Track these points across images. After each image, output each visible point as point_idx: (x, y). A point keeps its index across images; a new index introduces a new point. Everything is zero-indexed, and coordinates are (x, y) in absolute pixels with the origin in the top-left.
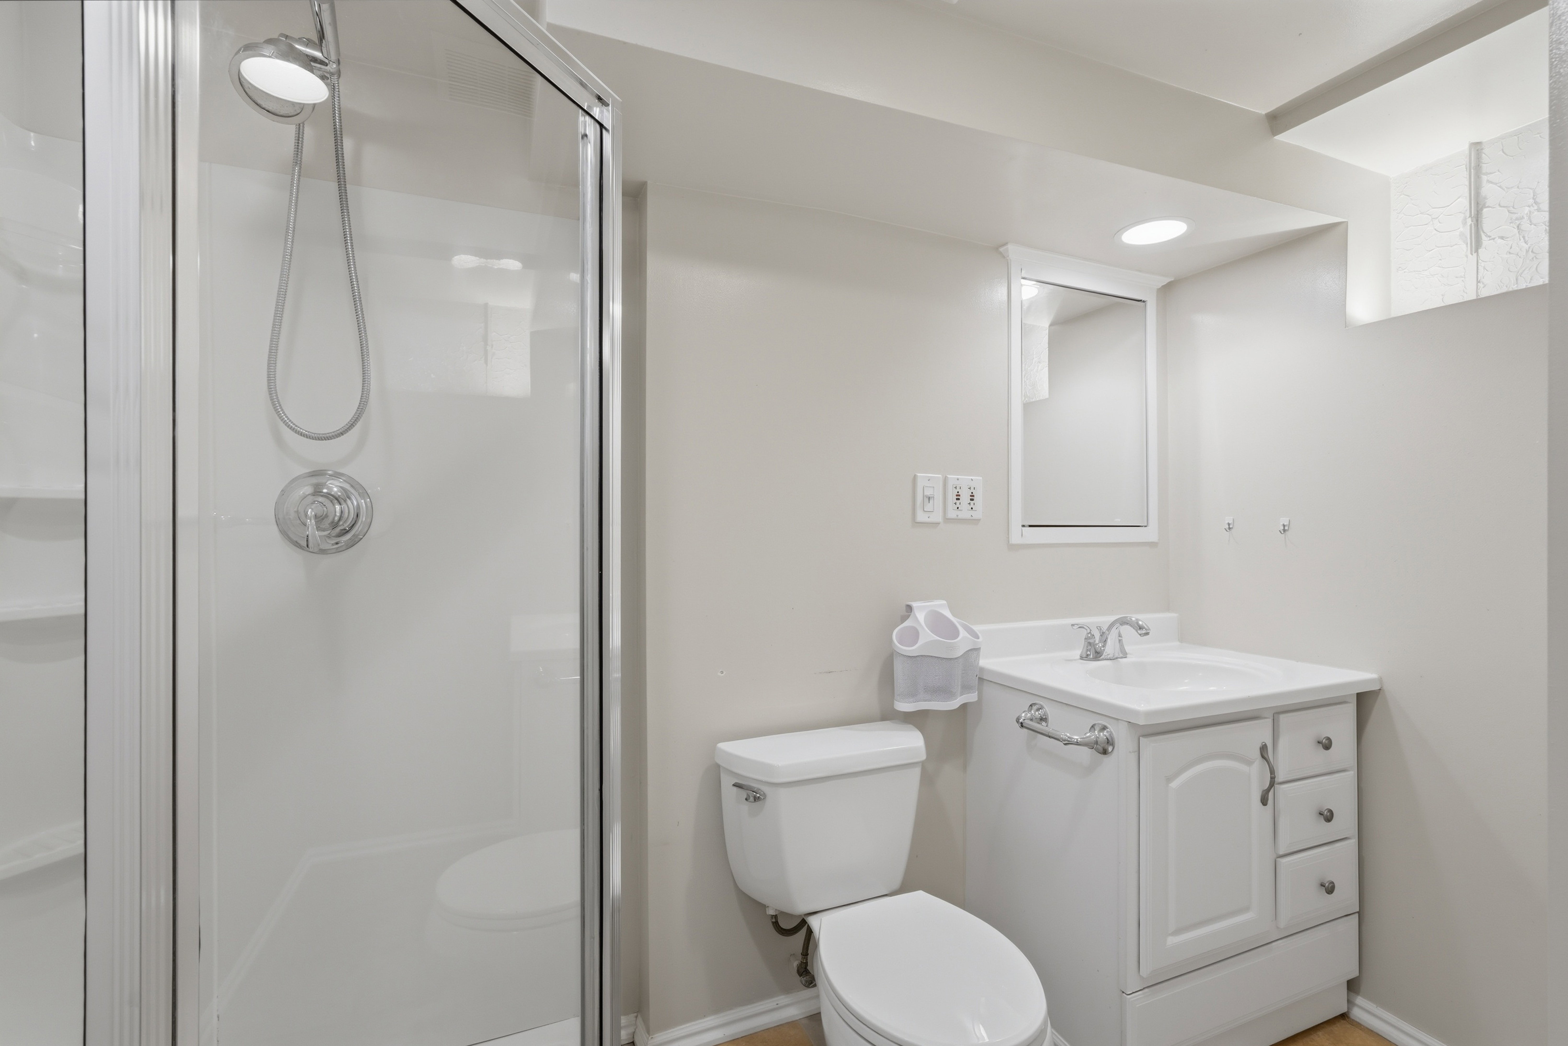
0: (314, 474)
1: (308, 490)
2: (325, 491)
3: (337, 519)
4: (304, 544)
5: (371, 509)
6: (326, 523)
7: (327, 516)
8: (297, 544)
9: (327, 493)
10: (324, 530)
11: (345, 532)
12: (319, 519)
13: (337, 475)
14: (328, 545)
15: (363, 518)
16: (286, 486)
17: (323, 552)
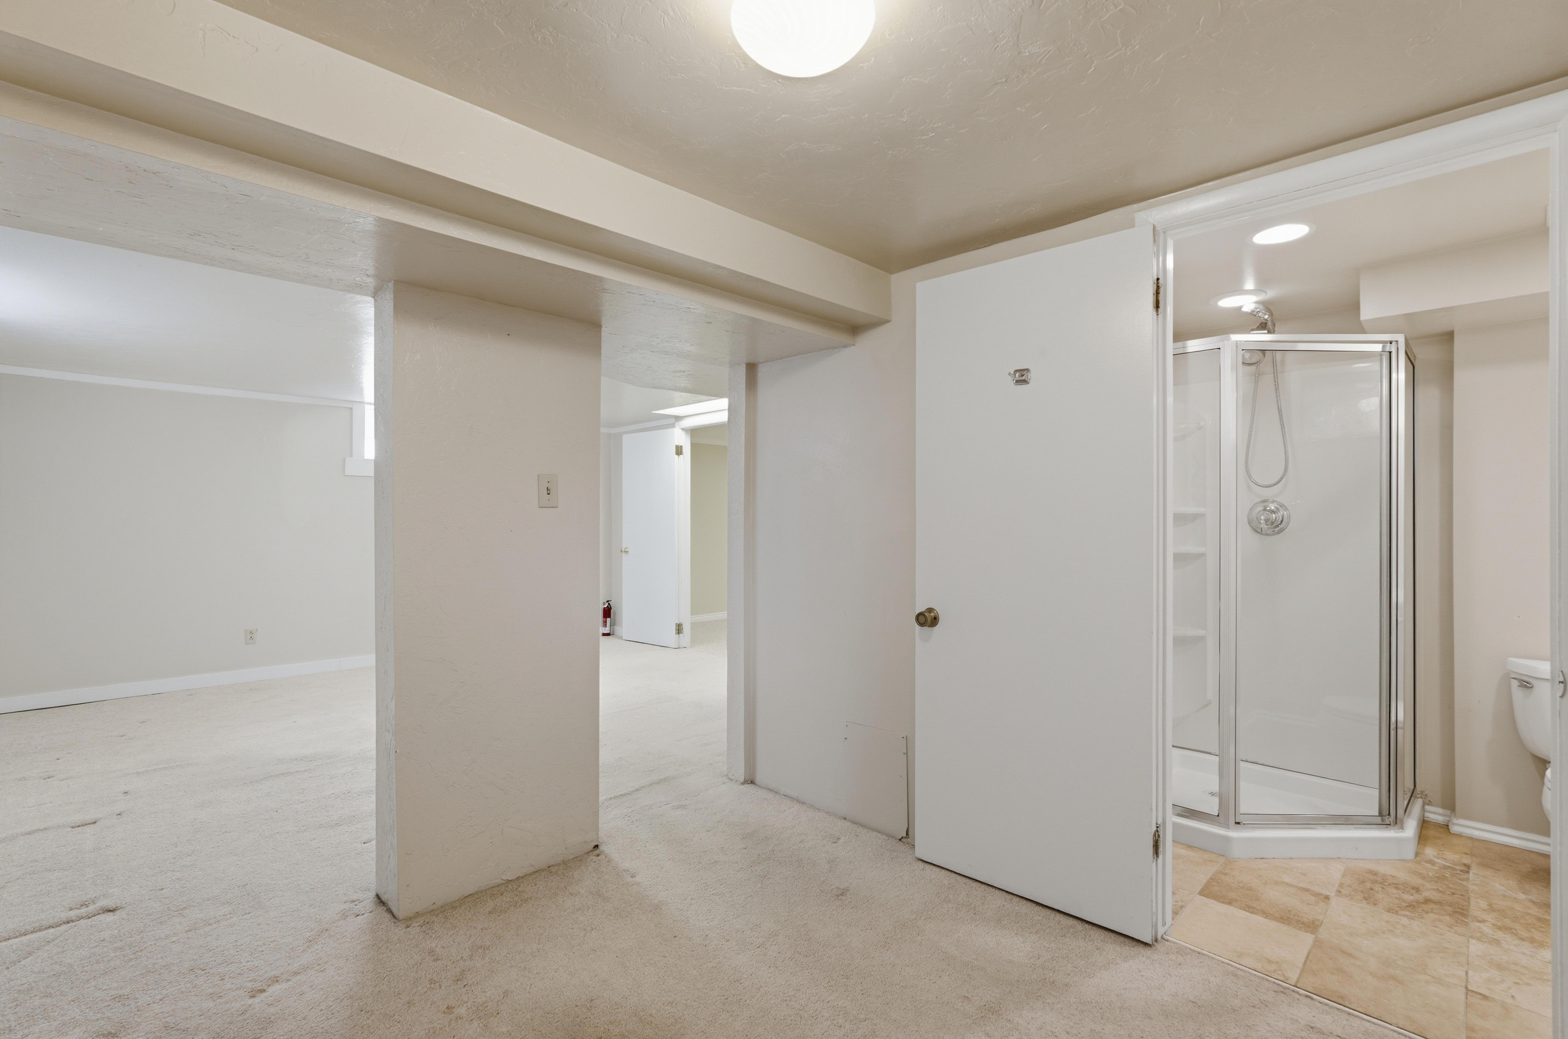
0: (1264, 501)
1: (1261, 508)
2: (1268, 508)
3: (1273, 521)
4: (1260, 531)
5: (1289, 517)
6: (1269, 523)
7: (1269, 519)
8: (1257, 532)
9: (1270, 510)
10: (1268, 525)
11: (1277, 526)
12: (1266, 521)
13: (1273, 502)
14: (1270, 532)
15: (1285, 520)
16: (1252, 507)
17: (1267, 535)
